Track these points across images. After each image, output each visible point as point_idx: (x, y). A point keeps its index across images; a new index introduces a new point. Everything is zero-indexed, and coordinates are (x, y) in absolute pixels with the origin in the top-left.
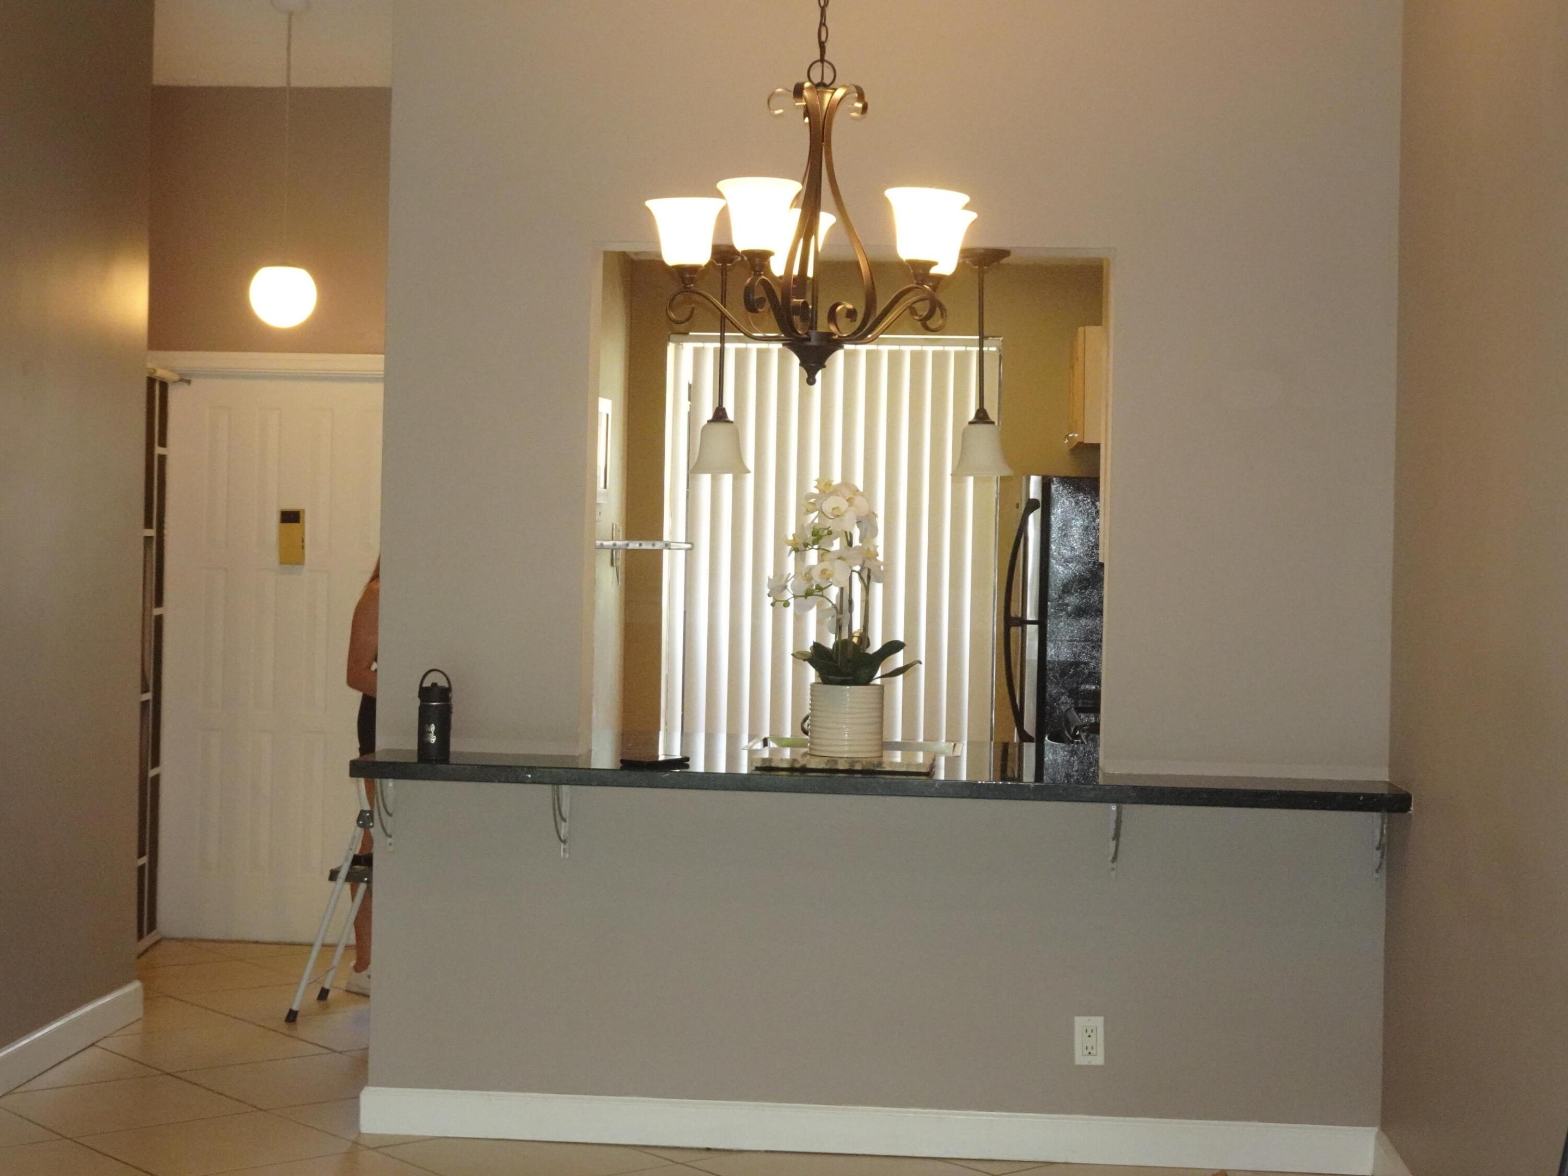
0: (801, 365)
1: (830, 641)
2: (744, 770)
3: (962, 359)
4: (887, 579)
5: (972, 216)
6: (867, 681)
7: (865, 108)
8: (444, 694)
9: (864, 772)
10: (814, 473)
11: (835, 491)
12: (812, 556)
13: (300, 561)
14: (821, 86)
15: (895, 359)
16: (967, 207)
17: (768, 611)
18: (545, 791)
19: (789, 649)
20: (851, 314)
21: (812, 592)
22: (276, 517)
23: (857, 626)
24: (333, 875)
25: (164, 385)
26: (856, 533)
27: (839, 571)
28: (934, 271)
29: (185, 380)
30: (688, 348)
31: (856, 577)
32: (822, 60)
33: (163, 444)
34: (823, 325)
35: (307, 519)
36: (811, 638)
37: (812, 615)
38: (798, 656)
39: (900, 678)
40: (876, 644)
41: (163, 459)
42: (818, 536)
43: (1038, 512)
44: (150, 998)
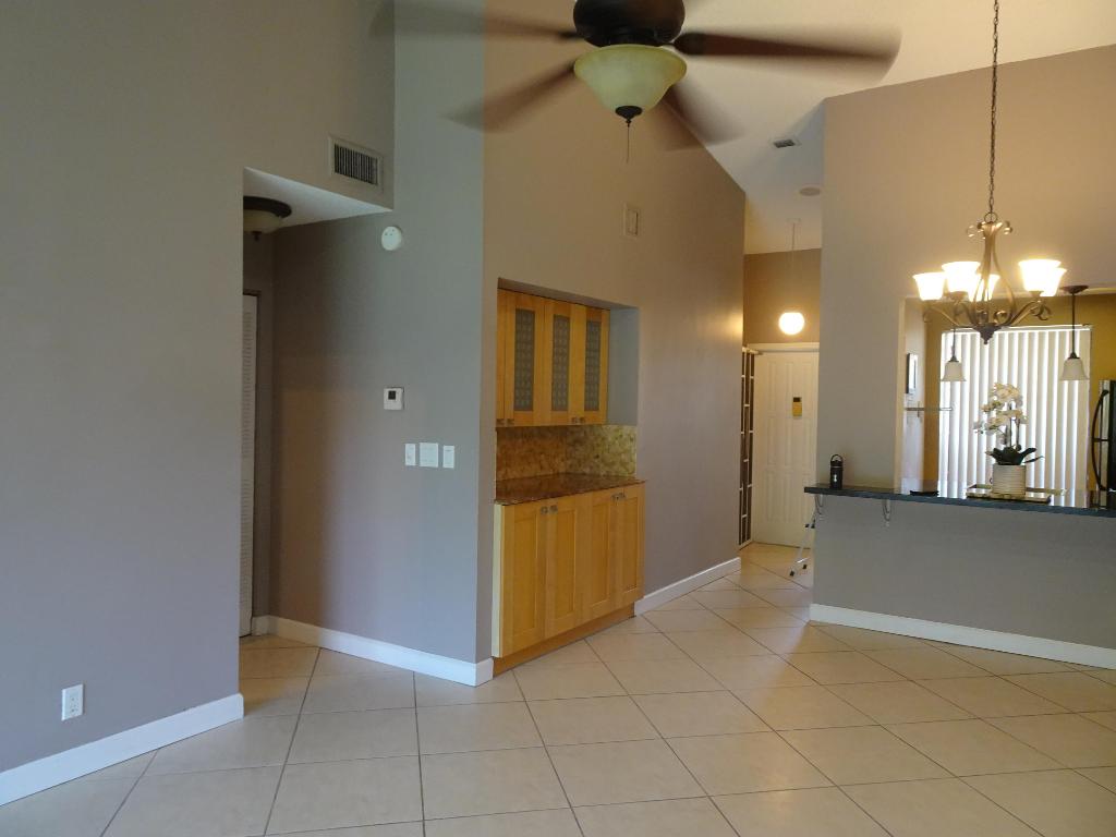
0: (982, 336)
1: (1002, 447)
2: (964, 497)
3: (1062, 335)
4: (1027, 422)
5: (1064, 271)
6: (1018, 464)
7: (1011, 230)
8: (840, 464)
9: (1016, 500)
10: (995, 380)
11: (1003, 387)
12: (994, 414)
13: (800, 415)
14: (991, 223)
15: (1021, 336)
16: (1060, 267)
17: (975, 436)
18: (879, 502)
19: (984, 449)
20: (1003, 315)
21: (992, 428)
22: (791, 400)
23: (1014, 442)
24: (807, 526)
25: (753, 356)
26: (1014, 404)
27: (1005, 419)
28: (1042, 295)
29: (760, 353)
30: (951, 335)
31: (1013, 422)
32: (991, 212)
33: (752, 375)
34: (992, 320)
35: (803, 400)
36: (994, 446)
37: (994, 437)
38: (987, 453)
39: (1033, 463)
40: (1023, 450)
41: (752, 381)
42: (995, 405)
43: (1108, 395)
44: (744, 563)
